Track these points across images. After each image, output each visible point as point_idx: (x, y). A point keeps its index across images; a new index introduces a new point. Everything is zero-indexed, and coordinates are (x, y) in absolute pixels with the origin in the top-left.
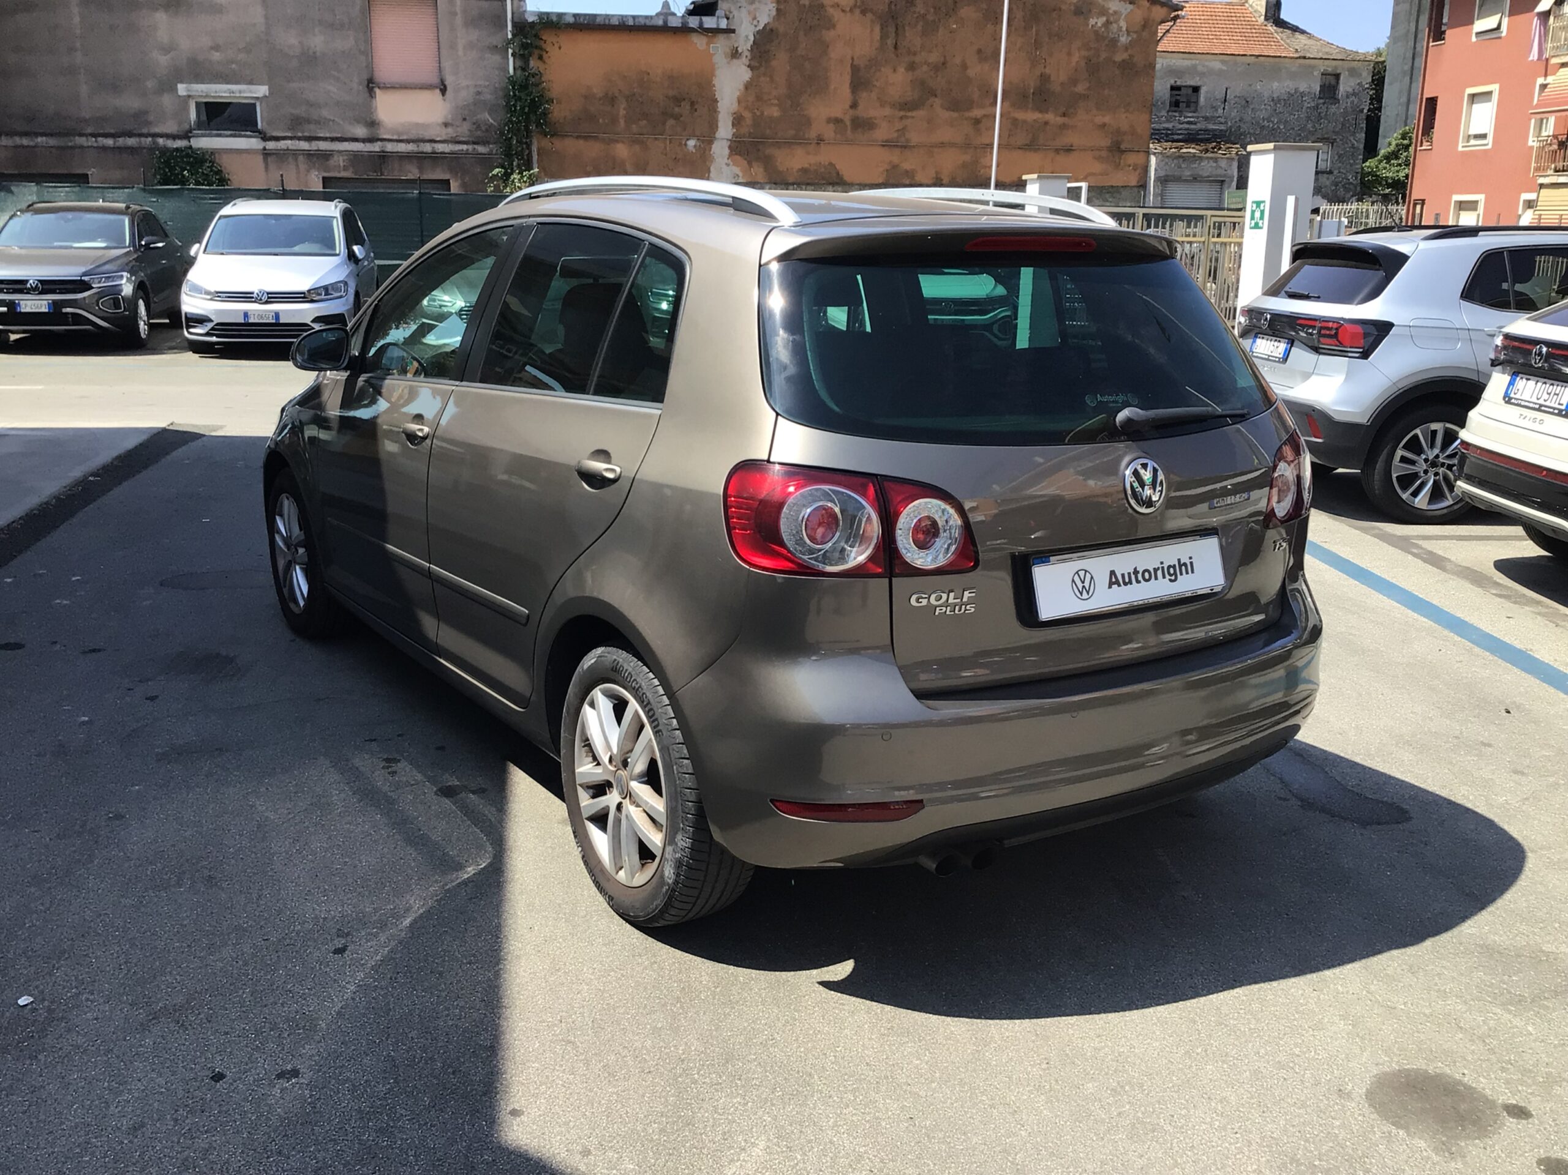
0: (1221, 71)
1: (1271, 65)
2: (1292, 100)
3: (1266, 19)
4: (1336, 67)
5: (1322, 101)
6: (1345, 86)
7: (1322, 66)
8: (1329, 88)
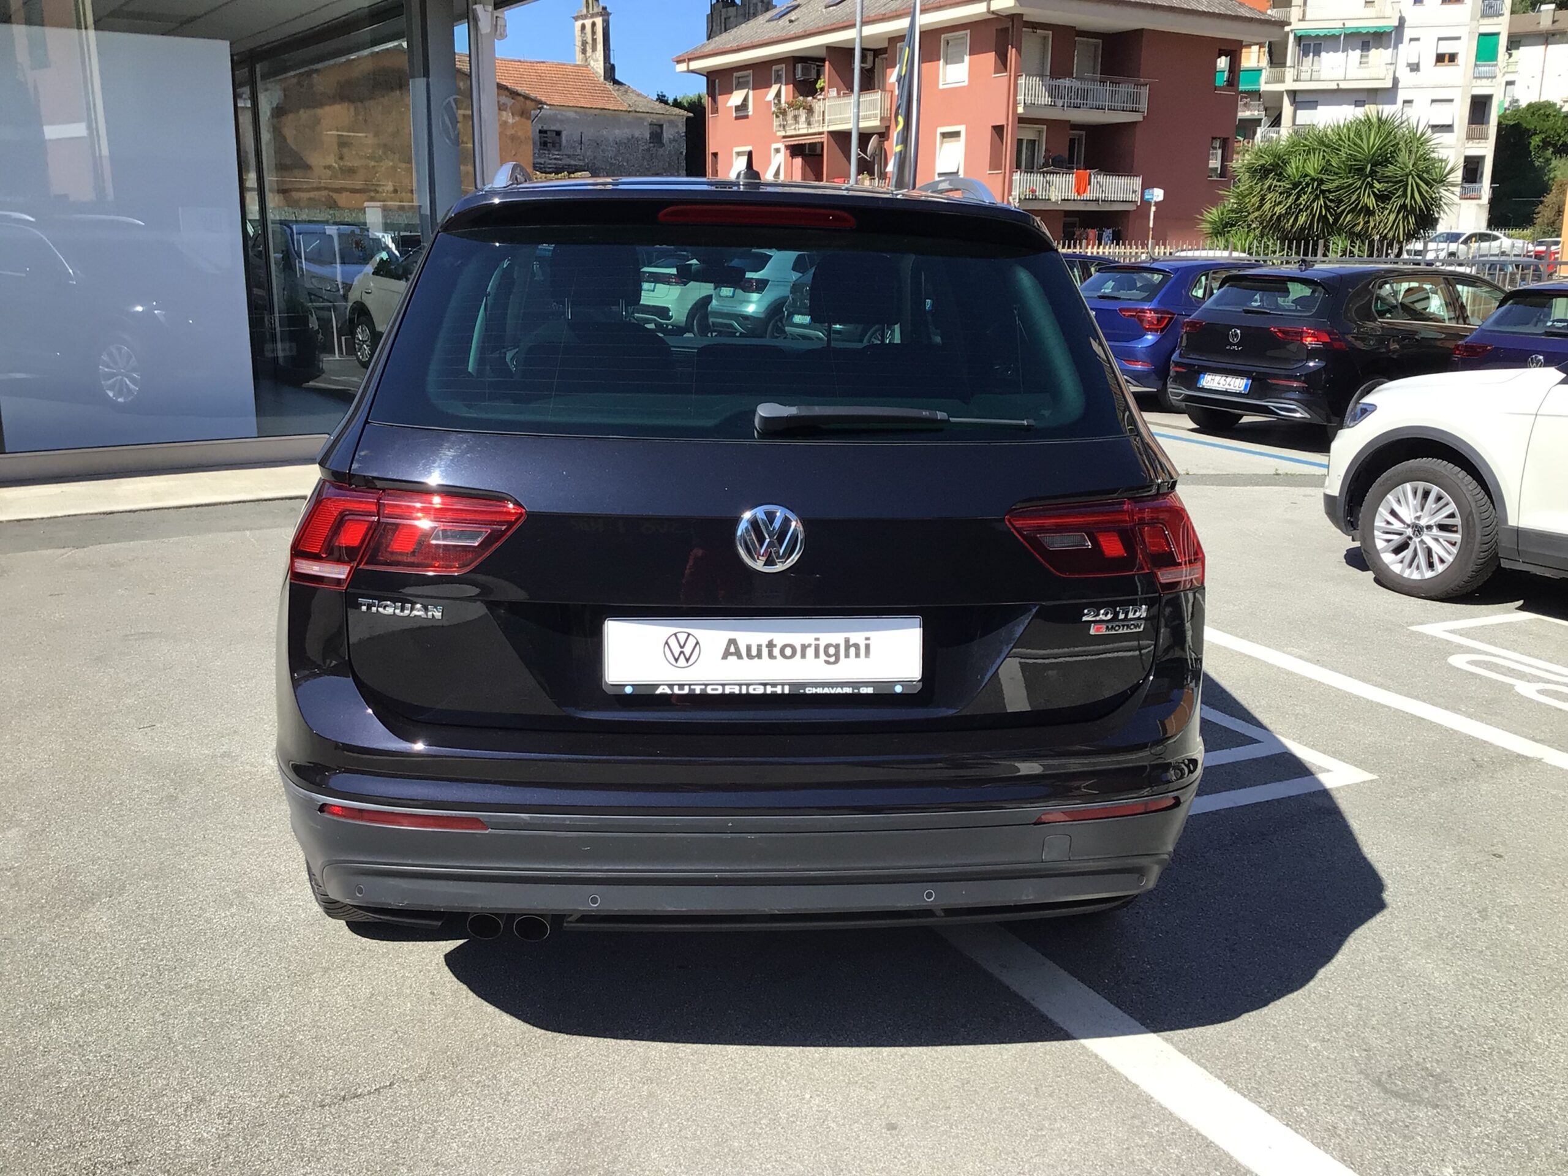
0: (576, 119)
1: (611, 117)
2: (631, 143)
3: (605, 79)
4: (659, 119)
5: (652, 145)
6: (667, 134)
7: (650, 119)
8: (656, 135)
